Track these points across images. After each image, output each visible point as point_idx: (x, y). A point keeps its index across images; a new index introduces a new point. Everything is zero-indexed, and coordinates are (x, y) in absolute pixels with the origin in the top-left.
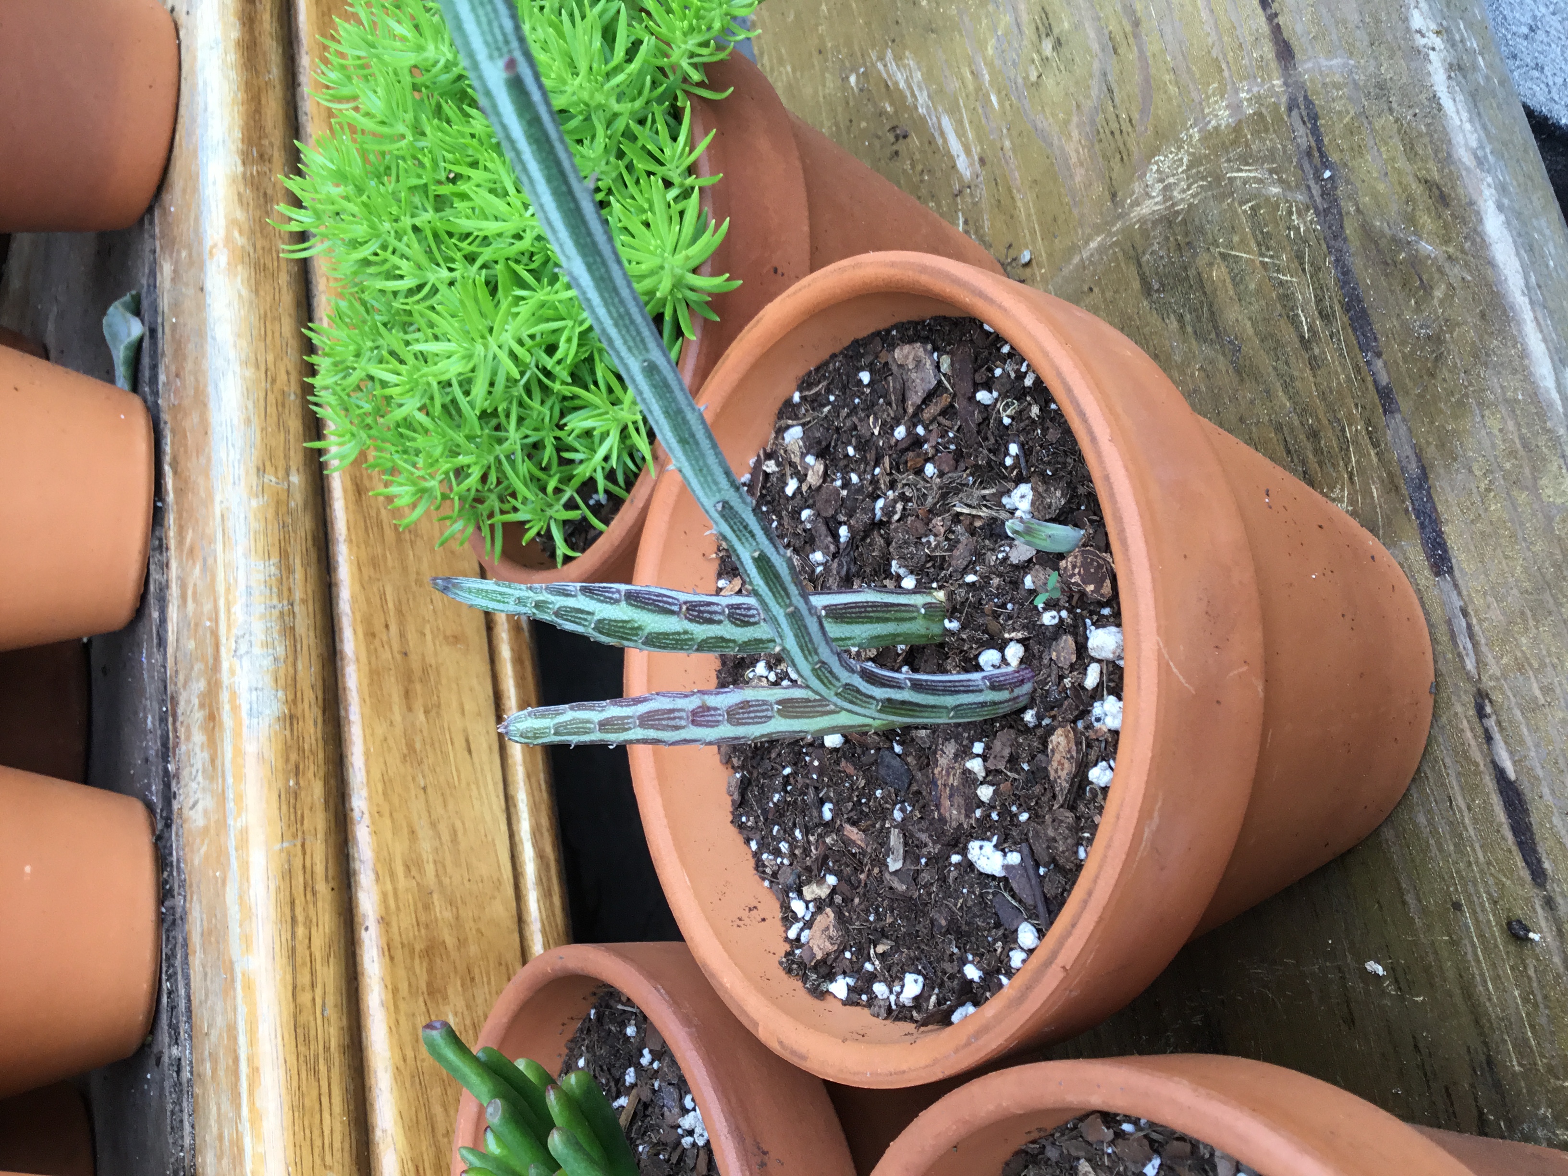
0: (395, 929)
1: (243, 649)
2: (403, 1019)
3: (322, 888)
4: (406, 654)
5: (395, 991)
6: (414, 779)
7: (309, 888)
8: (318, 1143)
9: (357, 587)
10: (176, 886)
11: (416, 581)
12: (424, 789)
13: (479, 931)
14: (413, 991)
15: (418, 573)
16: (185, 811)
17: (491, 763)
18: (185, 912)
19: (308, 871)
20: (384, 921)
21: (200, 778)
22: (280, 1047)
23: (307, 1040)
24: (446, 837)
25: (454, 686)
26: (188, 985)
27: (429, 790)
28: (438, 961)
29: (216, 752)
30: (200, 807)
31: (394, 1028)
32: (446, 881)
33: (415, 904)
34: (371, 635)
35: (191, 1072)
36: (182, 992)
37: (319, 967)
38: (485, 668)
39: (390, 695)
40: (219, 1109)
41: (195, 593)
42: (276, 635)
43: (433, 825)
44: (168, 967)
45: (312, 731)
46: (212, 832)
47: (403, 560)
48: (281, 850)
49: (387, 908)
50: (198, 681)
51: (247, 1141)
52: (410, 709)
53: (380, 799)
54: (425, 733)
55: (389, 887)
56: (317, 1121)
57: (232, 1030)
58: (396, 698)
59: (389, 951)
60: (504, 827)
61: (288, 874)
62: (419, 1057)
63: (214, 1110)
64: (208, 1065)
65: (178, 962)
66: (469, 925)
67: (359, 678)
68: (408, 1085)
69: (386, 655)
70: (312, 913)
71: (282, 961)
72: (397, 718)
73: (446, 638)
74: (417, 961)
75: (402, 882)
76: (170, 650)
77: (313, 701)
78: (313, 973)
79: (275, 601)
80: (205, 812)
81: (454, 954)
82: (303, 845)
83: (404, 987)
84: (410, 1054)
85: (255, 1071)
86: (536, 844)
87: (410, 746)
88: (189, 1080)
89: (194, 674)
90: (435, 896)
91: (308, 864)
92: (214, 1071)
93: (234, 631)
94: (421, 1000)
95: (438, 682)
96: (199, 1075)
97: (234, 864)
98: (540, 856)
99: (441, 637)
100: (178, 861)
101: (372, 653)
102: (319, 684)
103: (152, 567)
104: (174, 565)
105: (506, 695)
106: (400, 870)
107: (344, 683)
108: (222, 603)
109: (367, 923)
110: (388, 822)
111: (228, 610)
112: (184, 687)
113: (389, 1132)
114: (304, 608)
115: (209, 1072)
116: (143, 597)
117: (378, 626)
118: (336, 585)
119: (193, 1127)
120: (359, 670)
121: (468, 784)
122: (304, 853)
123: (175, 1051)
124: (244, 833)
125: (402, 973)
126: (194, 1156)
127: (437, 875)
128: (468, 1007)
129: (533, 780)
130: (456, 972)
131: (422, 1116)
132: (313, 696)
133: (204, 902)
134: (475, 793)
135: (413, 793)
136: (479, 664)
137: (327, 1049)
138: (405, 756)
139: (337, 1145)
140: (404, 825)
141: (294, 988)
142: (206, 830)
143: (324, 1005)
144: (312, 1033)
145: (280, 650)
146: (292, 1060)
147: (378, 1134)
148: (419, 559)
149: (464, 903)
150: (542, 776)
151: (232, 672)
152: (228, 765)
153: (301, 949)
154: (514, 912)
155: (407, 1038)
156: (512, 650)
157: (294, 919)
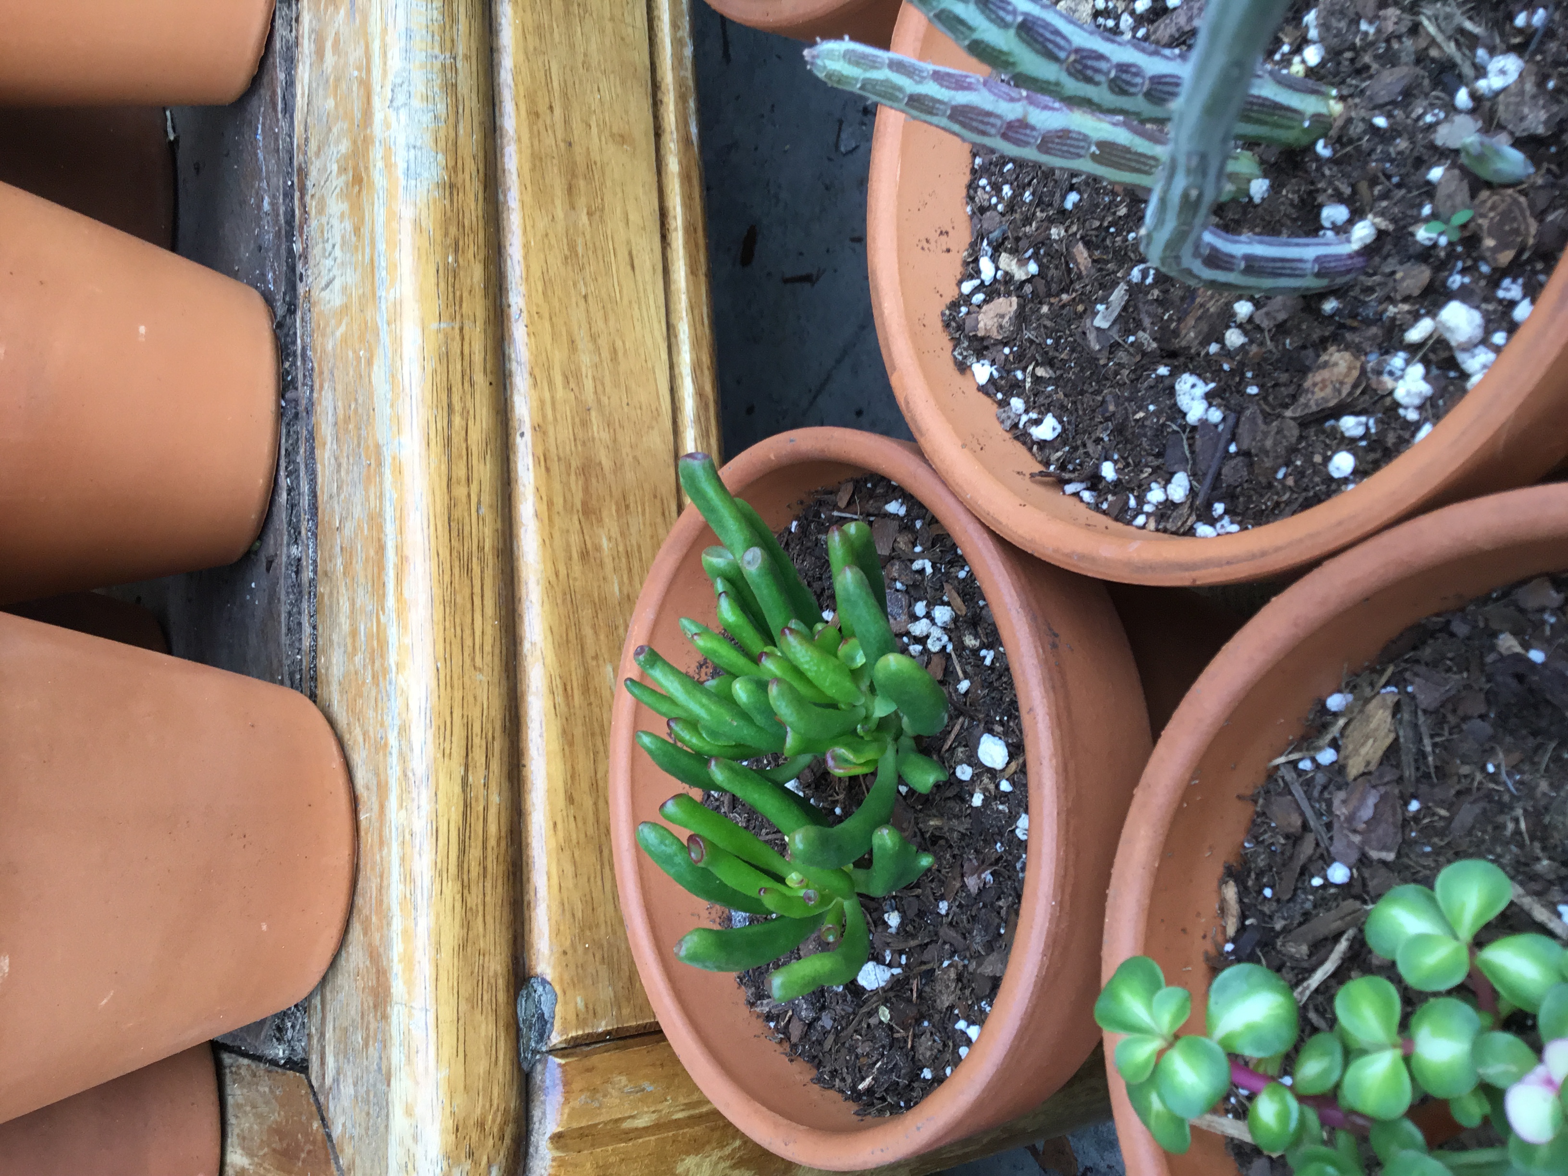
0: (552, 440)
1: (401, 99)
2: (557, 534)
3: (480, 379)
4: (570, 144)
5: (550, 504)
6: (575, 284)
7: (467, 376)
8: (468, 642)
9: (521, 57)
10: (300, 376)
11: (583, 63)
12: (585, 297)
13: (635, 458)
14: (568, 507)
15: (585, 55)
16: (315, 294)
17: (654, 283)
18: (311, 402)
19: (467, 357)
20: (539, 429)
21: (338, 252)
22: (433, 539)
23: (460, 534)
24: (606, 354)
25: (618, 190)
26: (313, 481)
27: (590, 298)
28: (594, 480)
29: (362, 219)
30: (337, 285)
31: (548, 541)
32: (605, 400)
33: (573, 418)
34: (534, 114)
35: (315, 572)
36: (305, 488)
37: (475, 462)
38: (652, 178)
39: (552, 186)
40: (353, 604)
41: (336, 42)
42: (436, 89)
43: (594, 338)
44: (289, 463)
45: (473, 207)
46: (355, 308)
47: (570, 36)
48: (439, 331)
49: (544, 417)
50: (338, 142)
51: (392, 633)
52: (573, 207)
53: (539, 298)
54: (588, 237)
55: (547, 396)
56: (468, 620)
57: (376, 520)
58: (559, 192)
59: (544, 461)
60: (664, 356)
61: (445, 357)
62: (572, 575)
63: (345, 606)
64: (339, 561)
65: (300, 459)
66: (626, 450)
67: (520, 159)
68: (559, 601)
69: (549, 141)
70: (469, 404)
71: (437, 448)
72: (560, 214)
73: (612, 135)
74: (573, 477)
75: (560, 393)
76: (298, 117)
77: (474, 174)
78: (469, 467)
79: (437, 51)
80: (344, 289)
81: (610, 477)
82: (461, 329)
83: (559, 501)
84: (563, 571)
85: (403, 559)
86: (696, 380)
87: (572, 247)
88: (311, 581)
89: (332, 138)
90: (593, 414)
91: (466, 351)
92: (348, 566)
93: (390, 78)
94: (575, 518)
95: (603, 184)
96: (326, 573)
97: (385, 336)
98: (700, 394)
99: (607, 133)
100: (304, 349)
101: (535, 135)
102: (481, 155)
103: (278, 22)
104: (306, 18)
105: (671, 213)
106: (558, 379)
107: (503, 164)
108: (376, 46)
109: (523, 430)
110: (547, 325)
111: (385, 54)
112: (318, 154)
113: (538, 646)
114: (467, 65)
115: (340, 568)
116: (263, 62)
117: (543, 108)
118: (498, 50)
119: (314, 627)
120: (520, 151)
121: (630, 302)
122: (463, 339)
123: (295, 551)
124: (398, 307)
125: (557, 486)
126: (314, 658)
127: (596, 392)
128: (622, 534)
129: (696, 312)
130: (611, 496)
131: (572, 635)
132: (474, 168)
133: (339, 388)
134: (636, 312)
135: (574, 300)
136: (645, 173)
137: (481, 549)
138: (566, 258)
139: (488, 648)
140: (564, 333)
141: (450, 479)
142: (345, 309)
143: (479, 502)
144: (467, 529)
145: (441, 108)
146: (445, 553)
147: (527, 647)
148: (588, 40)
149: (622, 426)
150: (705, 310)
151: (387, 125)
152: (379, 229)
153: (458, 439)
154: (672, 447)
155: (561, 555)
156: (680, 163)
157: (450, 406)
